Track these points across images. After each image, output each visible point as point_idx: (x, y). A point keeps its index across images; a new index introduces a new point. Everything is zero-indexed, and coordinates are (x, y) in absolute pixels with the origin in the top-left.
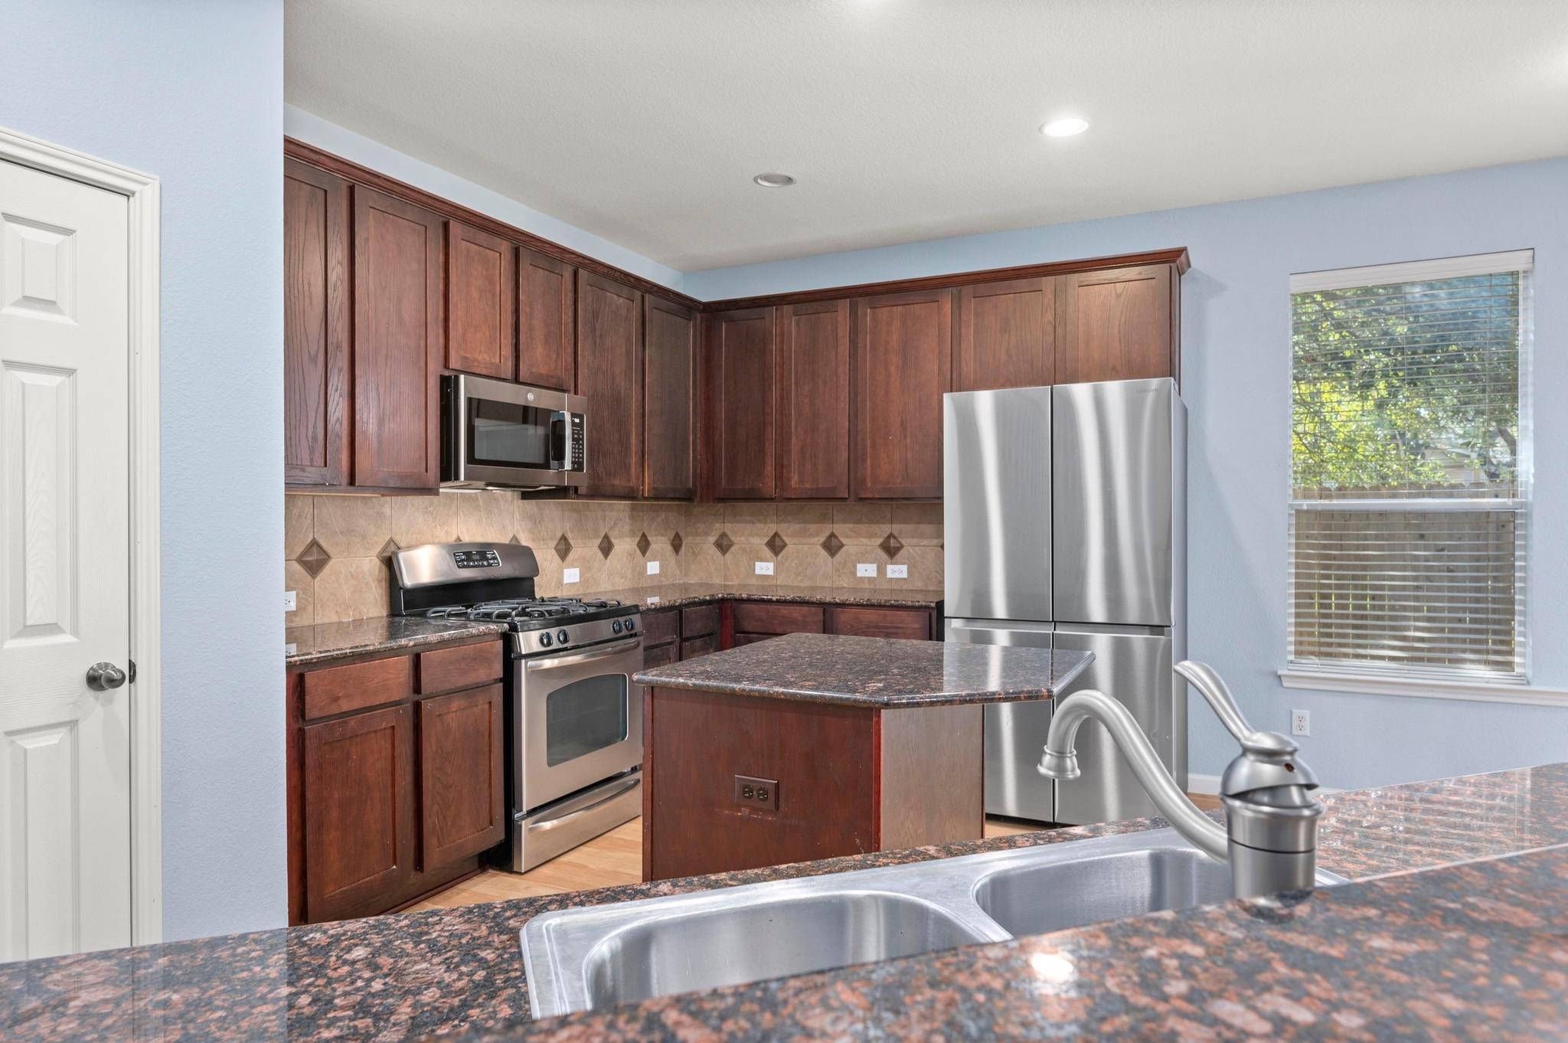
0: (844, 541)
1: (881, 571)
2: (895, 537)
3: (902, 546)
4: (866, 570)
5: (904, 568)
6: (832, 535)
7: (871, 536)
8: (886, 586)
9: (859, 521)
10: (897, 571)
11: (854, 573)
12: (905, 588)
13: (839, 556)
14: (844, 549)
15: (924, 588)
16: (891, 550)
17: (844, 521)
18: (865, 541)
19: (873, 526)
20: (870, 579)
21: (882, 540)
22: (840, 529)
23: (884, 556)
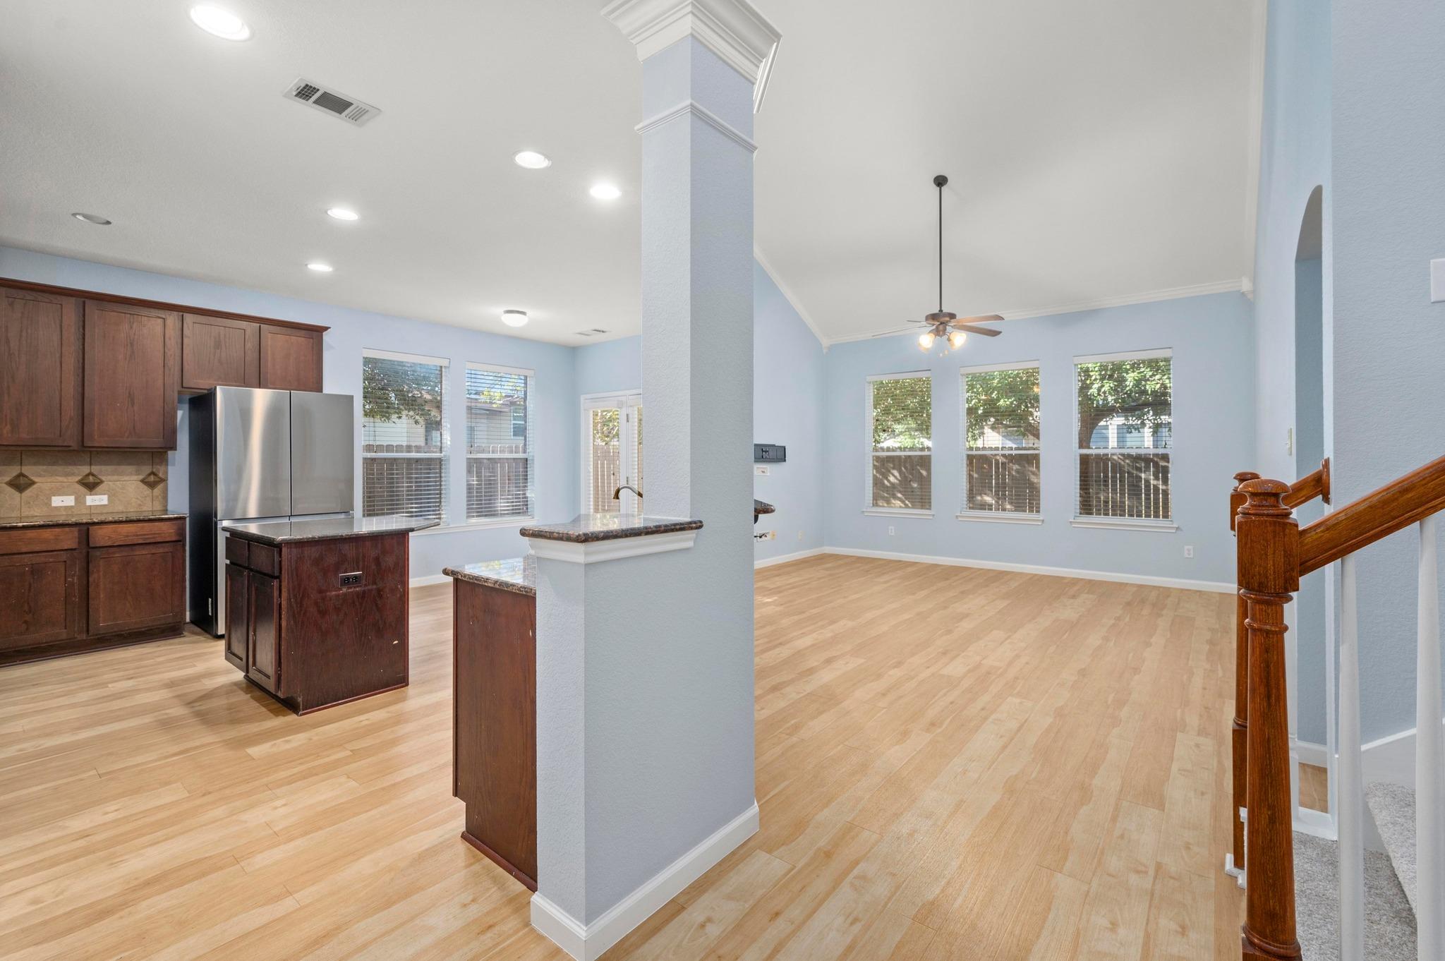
0: (35, 479)
1: (80, 500)
2: (93, 475)
3: (102, 482)
4: (63, 501)
5: (105, 497)
6: (21, 475)
7: (67, 475)
8: (84, 511)
9: (54, 464)
10: (97, 500)
11: (48, 504)
12: (105, 511)
13: (28, 493)
14: (35, 486)
15: (125, 511)
16: (91, 485)
17: (35, 464)
18: (60, 479)
19: (70, 467)
20: (66, 508)
21: (80, 478)
22: (28, 470)
23: (82, 489)
